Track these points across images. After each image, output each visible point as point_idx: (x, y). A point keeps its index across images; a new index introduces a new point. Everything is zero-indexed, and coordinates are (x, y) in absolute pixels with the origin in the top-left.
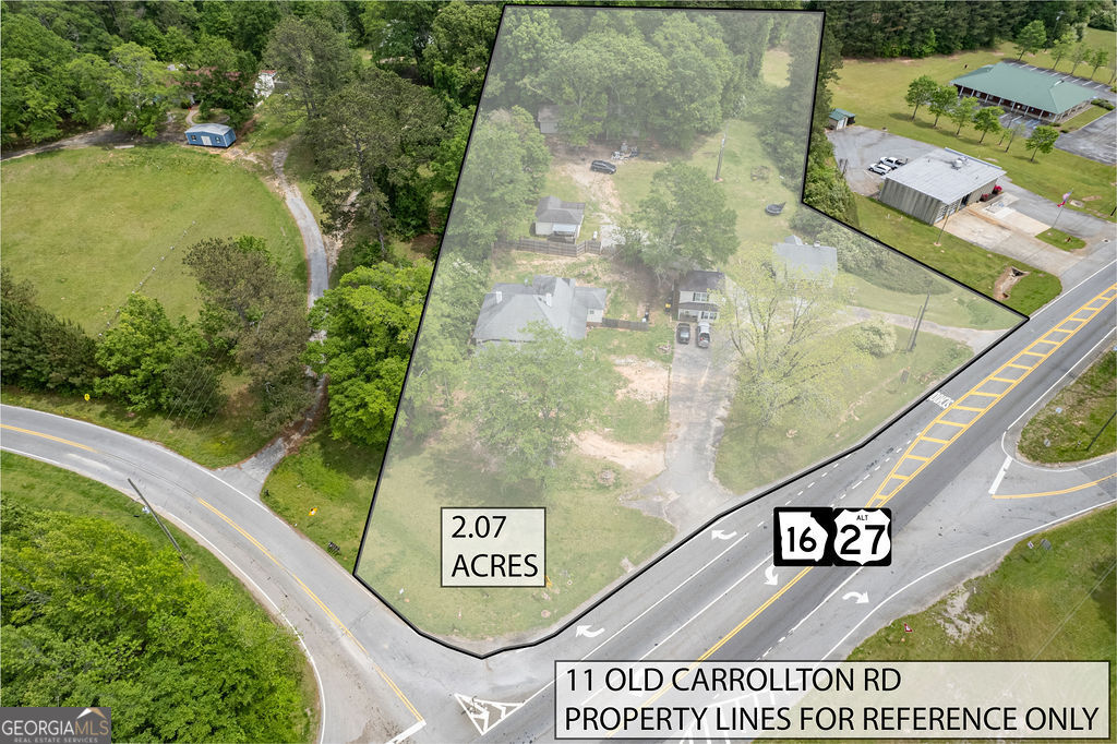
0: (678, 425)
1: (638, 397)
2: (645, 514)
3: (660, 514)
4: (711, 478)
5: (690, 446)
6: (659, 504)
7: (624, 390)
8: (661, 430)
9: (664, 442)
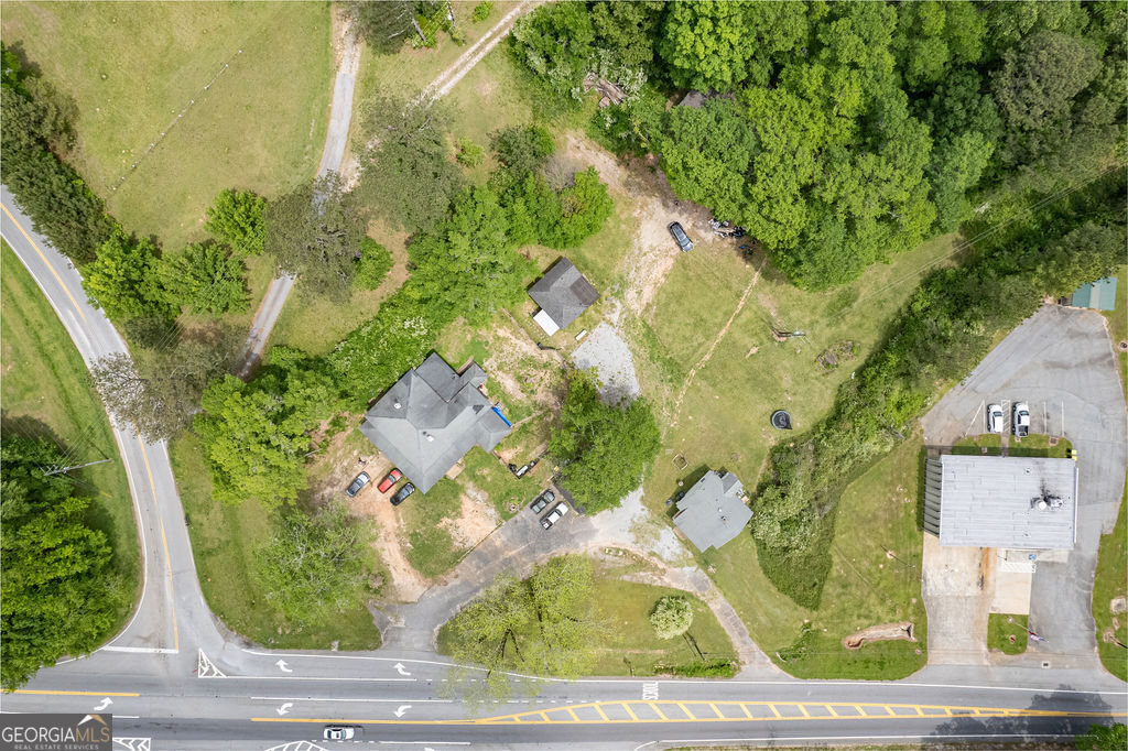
0: (457, 576)
1: (454, 534)
2: (374, 622)
3: (383, 629)
4: (436, 630)
5: (447, 598)
6: (389, 622)
7: (450, 521)
8: (442, 572)
9: (435, 581)
